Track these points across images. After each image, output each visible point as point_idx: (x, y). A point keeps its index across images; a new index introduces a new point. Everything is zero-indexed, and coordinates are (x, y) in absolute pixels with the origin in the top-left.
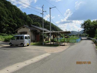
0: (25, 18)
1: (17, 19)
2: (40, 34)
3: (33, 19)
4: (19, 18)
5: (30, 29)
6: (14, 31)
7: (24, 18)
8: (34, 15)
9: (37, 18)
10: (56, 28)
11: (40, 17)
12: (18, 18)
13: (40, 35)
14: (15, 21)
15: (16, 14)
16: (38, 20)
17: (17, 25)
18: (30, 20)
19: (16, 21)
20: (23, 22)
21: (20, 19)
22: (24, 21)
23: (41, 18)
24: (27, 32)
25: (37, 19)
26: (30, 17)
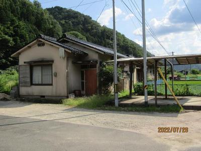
0: (37, 18)
1: (13, 22)
2: (98, 65)
3: (63, 22)
4: (20, 19)
5: (63, 49)
6: (4, 61)
7: (33, 18)
8: (65, 9)
9: (74, 18)
10: (134, 49)
11: (84, 16)
12: (14, 18)
13: (98, 71)
14: (8, 28)
15: (11, 6)
16: (78, 24)
17: (13, 40)
18: (51, 26)
19: (11, 28)
20: (30, 32)
21: (21, 23)
22: (34, 27)
23: (85, 19)
24: (53, 61)
25: (72, 23)
26: (51, 16)
